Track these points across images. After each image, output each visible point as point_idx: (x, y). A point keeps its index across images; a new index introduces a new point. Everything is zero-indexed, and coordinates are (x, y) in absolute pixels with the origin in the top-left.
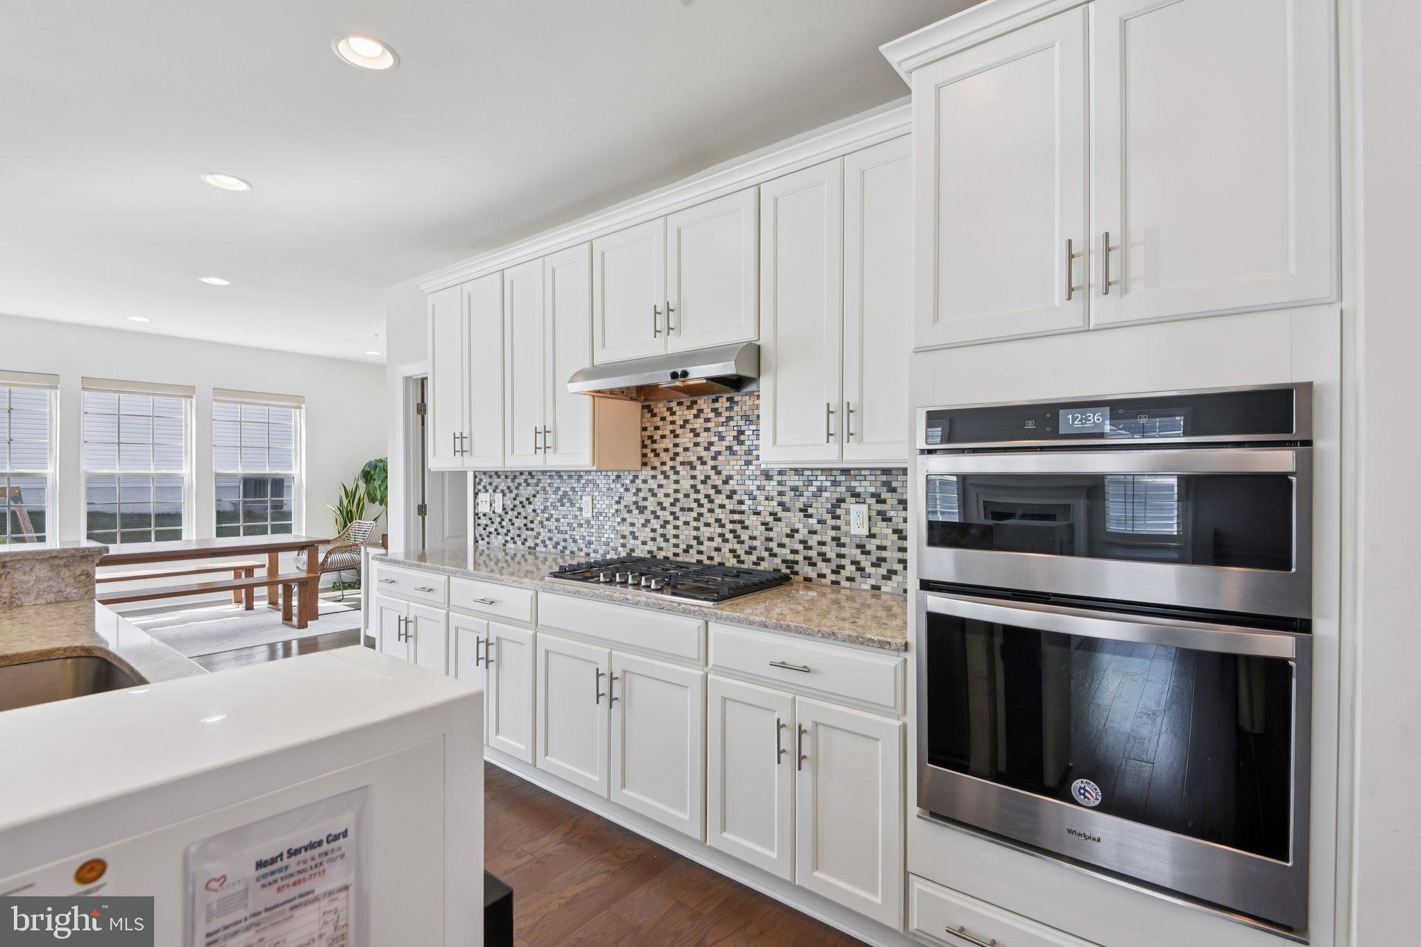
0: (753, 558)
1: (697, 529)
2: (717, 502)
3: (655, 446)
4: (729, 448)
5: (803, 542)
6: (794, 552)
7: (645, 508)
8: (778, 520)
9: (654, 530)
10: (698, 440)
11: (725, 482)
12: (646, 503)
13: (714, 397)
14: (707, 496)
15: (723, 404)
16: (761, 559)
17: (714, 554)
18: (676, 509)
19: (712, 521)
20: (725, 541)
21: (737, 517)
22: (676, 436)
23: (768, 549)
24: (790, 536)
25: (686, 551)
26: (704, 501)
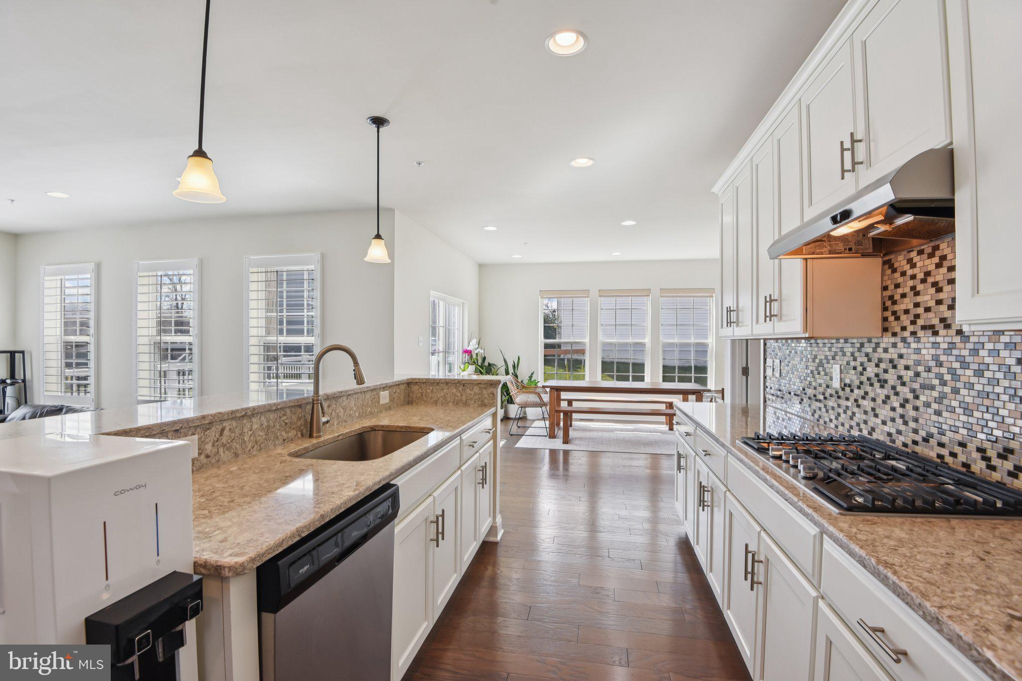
3: (896, 308)
7: (886, 381)
9: (893, 409)
10: (941, 296)
12: (886, 376)
14: (952, 372)
17: (958, 450)
18: (916, 386)
22: (917, 294)
25: (926, 440)
26: (948, 377)
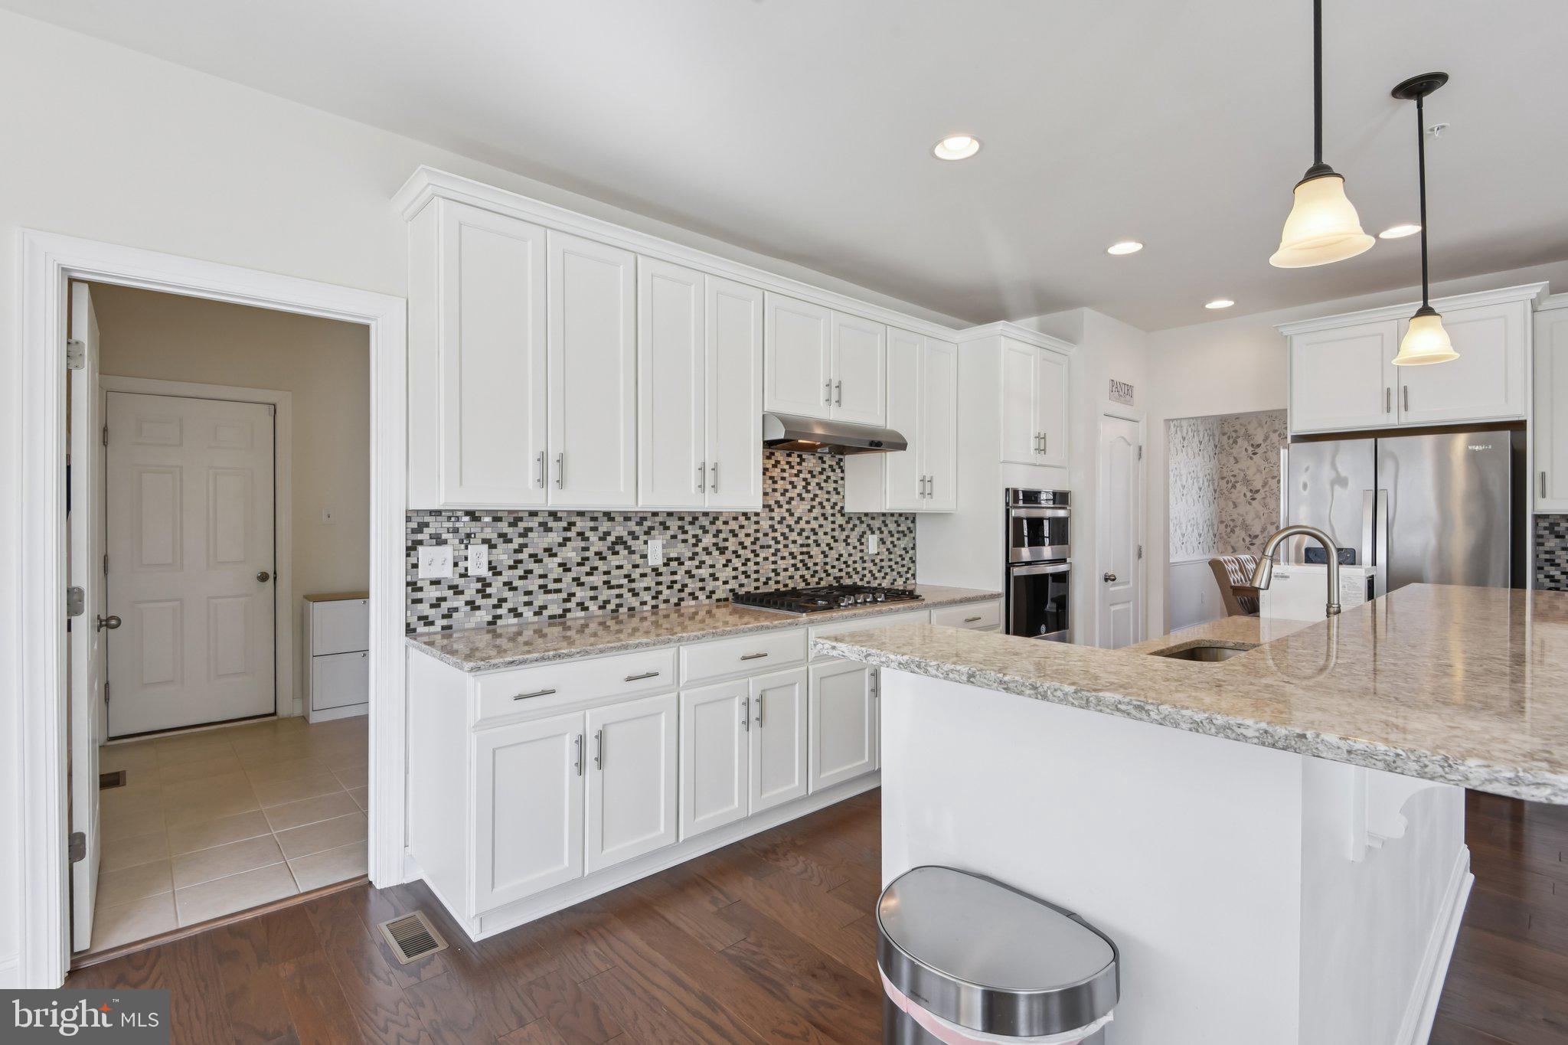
0: (816, 579)
1: (775, 562)
2: (791, 538)
4: (799, 495)
5: (845, 562)
6: (841, 570)
7: (727, 548)
8: (831, 549)
9: (735, 569)
10: (776, 486)
11: (797, 522)
12: (727, 544)
13: (788, 452)
14: (783, 534)
15: (795, 459)
16: (821, 579)
17: (789, 582)
18: (757, 547)
19: (786, 554)
20: (797, 569)
21: (805, 549)
23: (826, 571)
24: (838, 559)
25: (766, 583)
26: (780, 538)
